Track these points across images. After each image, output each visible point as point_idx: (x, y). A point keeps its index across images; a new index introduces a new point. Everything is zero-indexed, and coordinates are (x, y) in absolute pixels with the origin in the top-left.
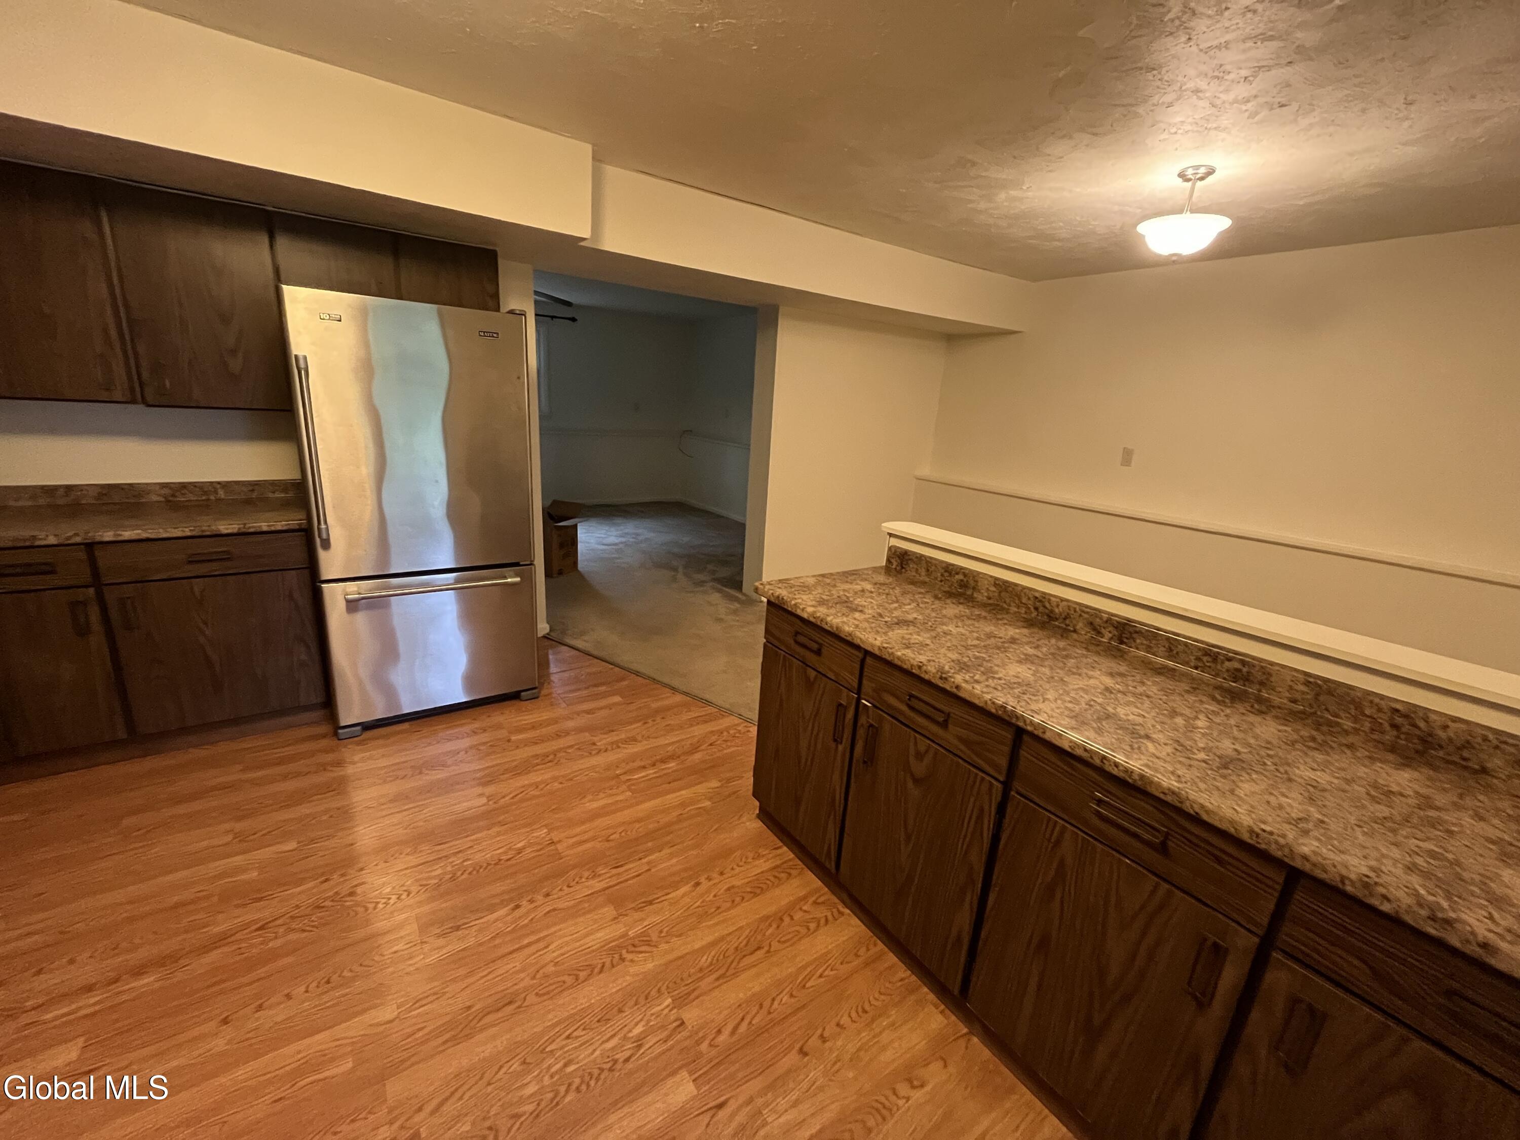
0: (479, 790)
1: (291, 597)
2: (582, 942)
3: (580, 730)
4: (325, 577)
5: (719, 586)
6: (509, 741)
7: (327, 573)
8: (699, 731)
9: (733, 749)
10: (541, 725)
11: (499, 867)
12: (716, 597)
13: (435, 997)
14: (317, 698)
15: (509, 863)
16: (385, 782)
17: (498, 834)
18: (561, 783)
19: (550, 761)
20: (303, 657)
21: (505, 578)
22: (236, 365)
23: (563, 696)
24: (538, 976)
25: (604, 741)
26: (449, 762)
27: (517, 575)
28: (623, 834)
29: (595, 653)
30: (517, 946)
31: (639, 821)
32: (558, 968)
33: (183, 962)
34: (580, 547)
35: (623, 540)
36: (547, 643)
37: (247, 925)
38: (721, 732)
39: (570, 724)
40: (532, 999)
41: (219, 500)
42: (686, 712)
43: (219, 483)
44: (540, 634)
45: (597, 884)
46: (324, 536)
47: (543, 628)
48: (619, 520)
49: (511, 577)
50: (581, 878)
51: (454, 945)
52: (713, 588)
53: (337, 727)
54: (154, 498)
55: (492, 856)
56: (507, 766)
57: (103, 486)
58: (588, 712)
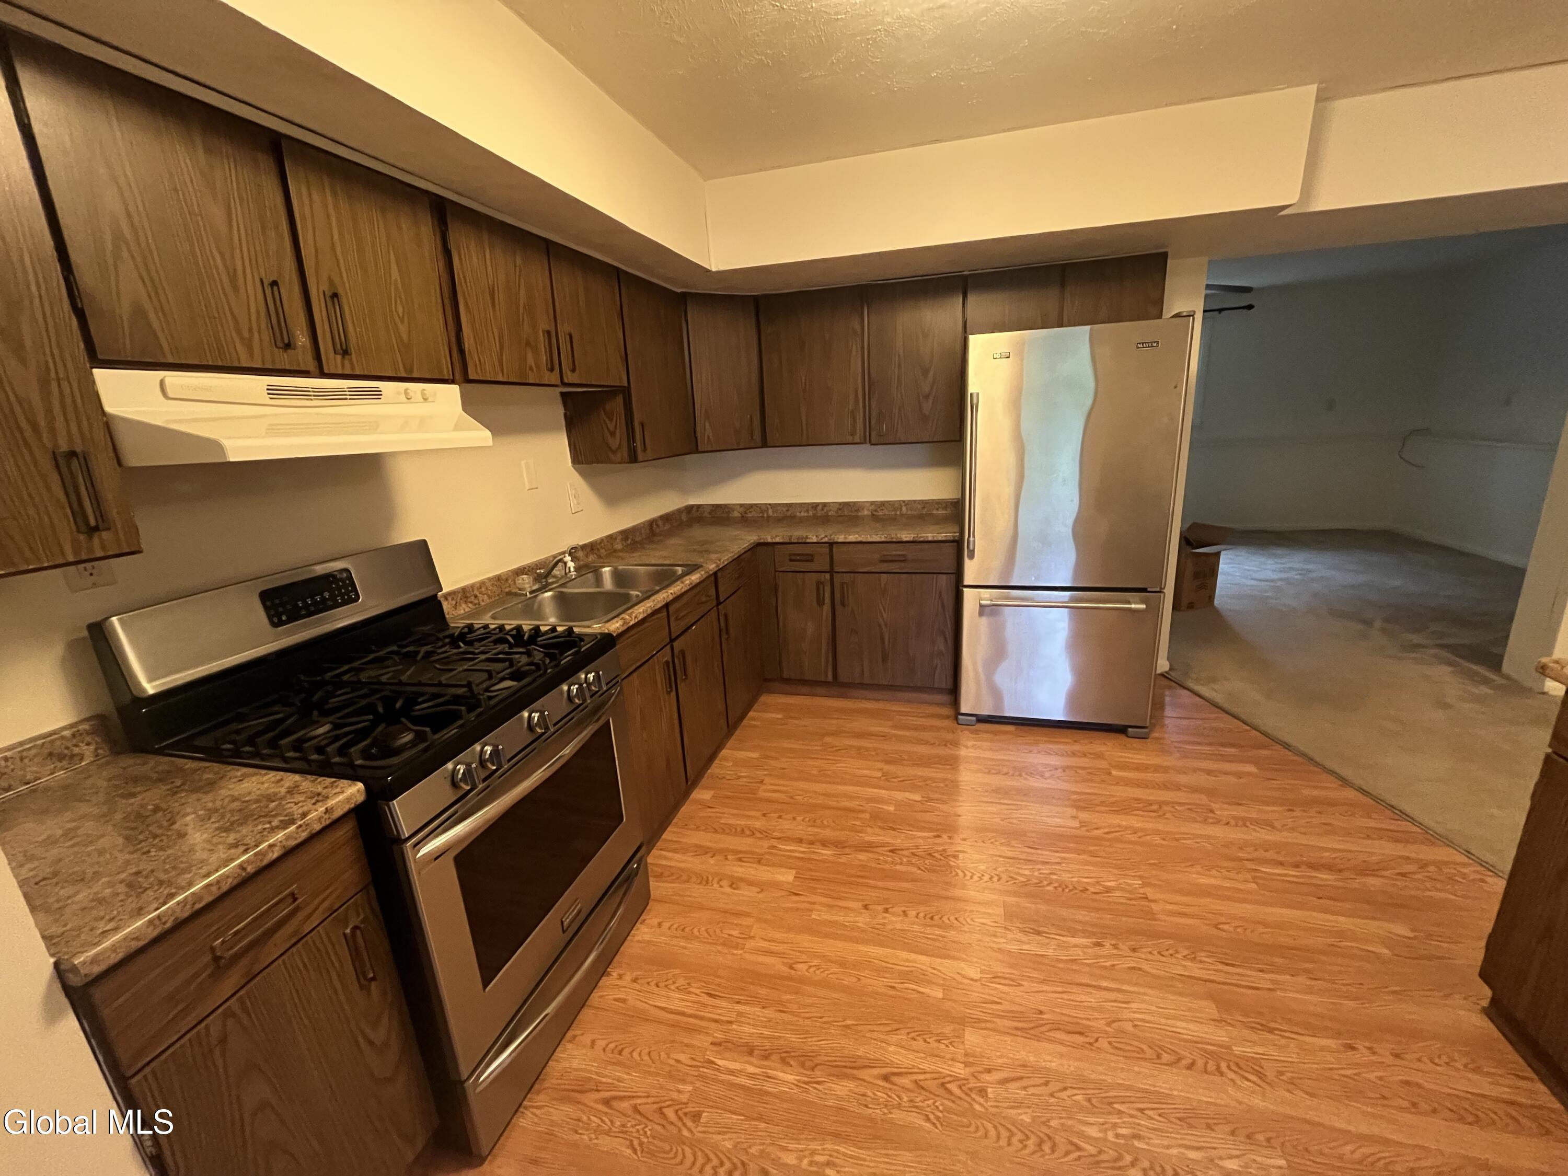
0: (1074, 812)
1: (940, 596)
2: (1169, 1022)
3: (1194, 790)
4: (966, 583)
5: (1453, 658)
6: (1110, 774)
7: (968, 580)
8: (1388, 849)
9: (1443, 895)
10: (1147, 768)
11: (1084, 895)
12: (1442, 672)
13: (1011, 983)
14: (947, 684)
15: (1095, 896)
16: (989, 773)
17: (1088, 863)
18: (1164, 840)
19: (1154, 811)
20: (942, 648)
21: (1129, 603)
22: (927, 407)
23: (1176, 744)
24: (1114, 1025)
25: (1226, 813)
26: (1047, 774)
27: (1142, 602)
28: (1239, 930)
29: (1226, 706)
30: (1094, 983)
31: (1265, 924)
32: (1136, 1031)
33: (847, 850)
34: (1220, 579)
35: (1283, 575)
36: (1165, 682)
37: (883, 845)
38: (1424, 865)
39: (1183, 779)
40: (1103, 1043)
41: (902, 515)
42: (1361, 816)
43: (904, 501)
44: (1159, 671)
45: (1196, 970)
46: (971, 548)
47: (1163, 665)
48: (1279, 551)
49: (1135, 603)
50: (1177, 952)
51: (1032, 946)
52: (1435, 656)
53: (958, 713)
54: (866, 512)
55: (1078, 882)
56: (1103, 799)
57: (840, 503)
58: (1209, 772)
